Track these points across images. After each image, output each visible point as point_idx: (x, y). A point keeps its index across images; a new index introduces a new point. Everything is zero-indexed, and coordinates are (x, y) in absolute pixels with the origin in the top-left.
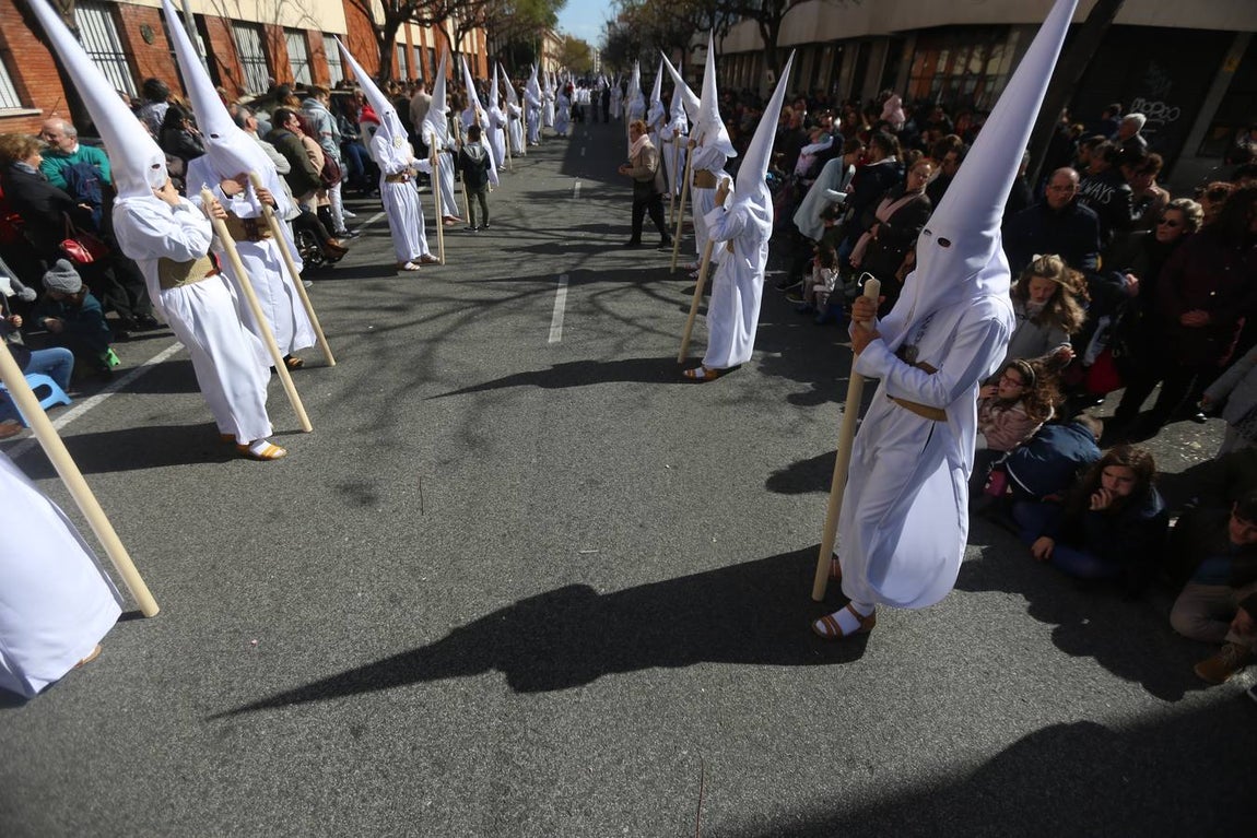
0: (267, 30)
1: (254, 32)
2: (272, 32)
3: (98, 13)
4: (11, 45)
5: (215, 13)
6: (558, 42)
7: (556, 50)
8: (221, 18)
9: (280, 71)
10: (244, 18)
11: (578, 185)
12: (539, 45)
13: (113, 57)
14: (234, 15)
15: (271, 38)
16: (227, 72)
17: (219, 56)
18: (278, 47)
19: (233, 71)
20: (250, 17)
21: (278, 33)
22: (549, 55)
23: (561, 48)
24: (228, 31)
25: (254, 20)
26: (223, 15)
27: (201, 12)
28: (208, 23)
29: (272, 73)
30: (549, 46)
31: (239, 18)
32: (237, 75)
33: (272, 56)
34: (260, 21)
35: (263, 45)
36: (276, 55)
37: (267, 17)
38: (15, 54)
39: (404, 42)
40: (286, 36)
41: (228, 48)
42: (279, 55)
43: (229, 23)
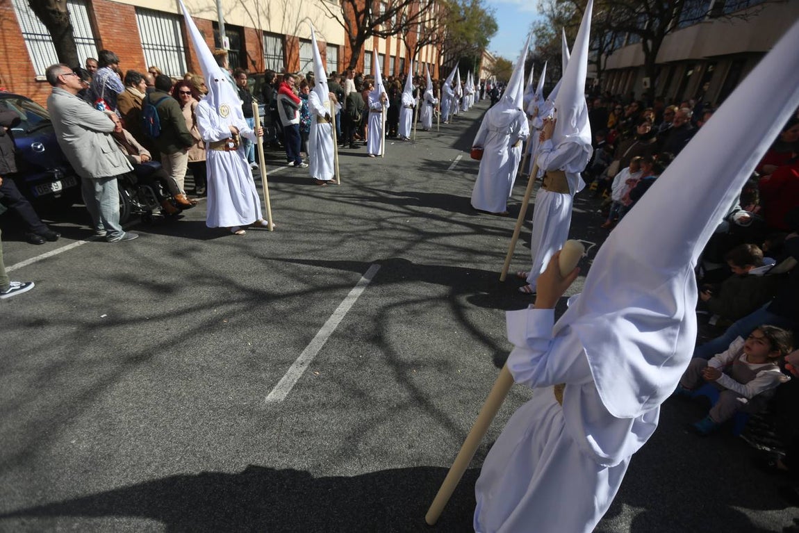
0: (287, 38)
1: (279, 40)
2: (291, 40)
3: (170, 21)
4: (102, 37)
5: (252, 26)
6: (492, 60)
7: (489, 65)
8: (256, 29)
9: (291, 65)
10: (272, 31)
11: (459, 158)
12: (479, 61)
13: (175, 49)
14: (265, 28)
15: (289, 44)
16: (253, 63)
17: (250, 53)
18: (293, 51)
19: (257, 63)
20: (276, 29)
21: (295, 41)
22: (484, 68)
23: (494, 64)
24: (259, 38)
25: (280, 32)
26: (258, 28)
27: (242, 25)
28: (246, 32)
29: (286, 65)
30: (485, 62)
31: (269, 30)
32: (260, 66)
33: (288, 55)
34: (283, 33)
35: (284, 49)
36: (290, 55)
37: (289, 31)
38: (103, 42)
39: (384, 52)
40: (300, 43)
41: (257, 49)
42: (293, 55)
43: (261, 33)
